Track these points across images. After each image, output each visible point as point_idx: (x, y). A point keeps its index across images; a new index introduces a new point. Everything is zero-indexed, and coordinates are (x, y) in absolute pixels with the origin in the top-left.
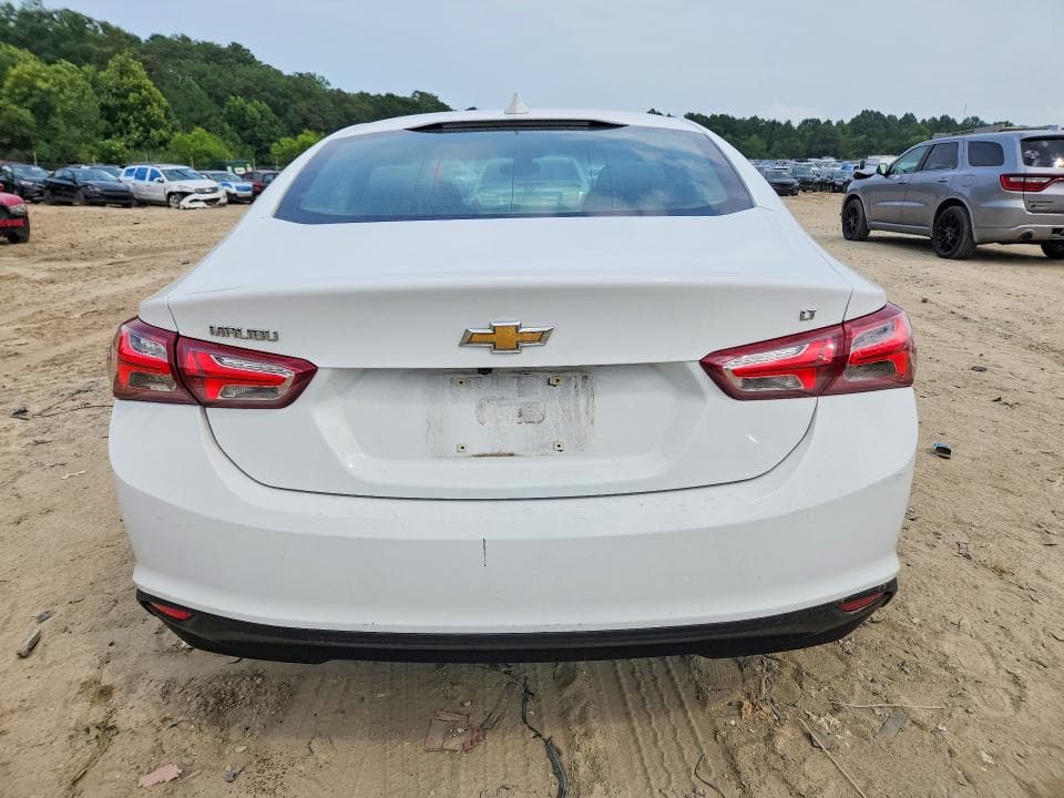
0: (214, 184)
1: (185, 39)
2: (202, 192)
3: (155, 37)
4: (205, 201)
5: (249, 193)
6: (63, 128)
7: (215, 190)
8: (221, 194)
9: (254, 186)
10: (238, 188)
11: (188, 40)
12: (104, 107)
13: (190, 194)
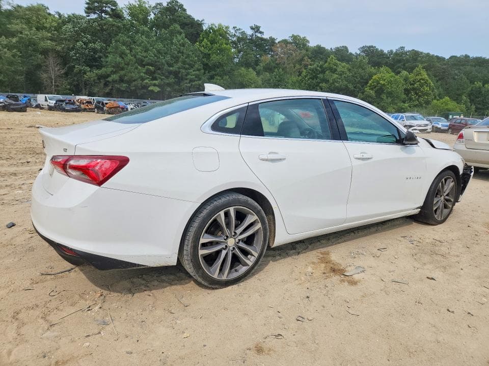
0: (427, 122)
1: (467, 56)
2: (420, 126)
3: (452, 57)
4: (419, 130)
5: (447, 128)
6: (385, 98)
7: (427, 125)
8: (429, 128)
9: (450, 125)
10: (443, 125)
11: (469, 56)
12: (406, 90)
13: (414, 126)
